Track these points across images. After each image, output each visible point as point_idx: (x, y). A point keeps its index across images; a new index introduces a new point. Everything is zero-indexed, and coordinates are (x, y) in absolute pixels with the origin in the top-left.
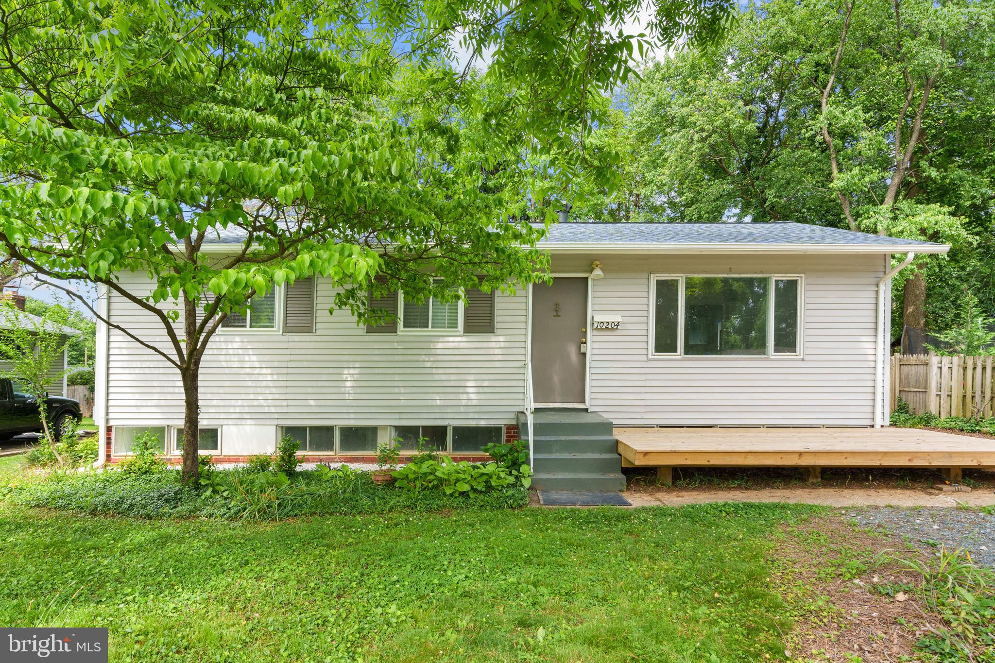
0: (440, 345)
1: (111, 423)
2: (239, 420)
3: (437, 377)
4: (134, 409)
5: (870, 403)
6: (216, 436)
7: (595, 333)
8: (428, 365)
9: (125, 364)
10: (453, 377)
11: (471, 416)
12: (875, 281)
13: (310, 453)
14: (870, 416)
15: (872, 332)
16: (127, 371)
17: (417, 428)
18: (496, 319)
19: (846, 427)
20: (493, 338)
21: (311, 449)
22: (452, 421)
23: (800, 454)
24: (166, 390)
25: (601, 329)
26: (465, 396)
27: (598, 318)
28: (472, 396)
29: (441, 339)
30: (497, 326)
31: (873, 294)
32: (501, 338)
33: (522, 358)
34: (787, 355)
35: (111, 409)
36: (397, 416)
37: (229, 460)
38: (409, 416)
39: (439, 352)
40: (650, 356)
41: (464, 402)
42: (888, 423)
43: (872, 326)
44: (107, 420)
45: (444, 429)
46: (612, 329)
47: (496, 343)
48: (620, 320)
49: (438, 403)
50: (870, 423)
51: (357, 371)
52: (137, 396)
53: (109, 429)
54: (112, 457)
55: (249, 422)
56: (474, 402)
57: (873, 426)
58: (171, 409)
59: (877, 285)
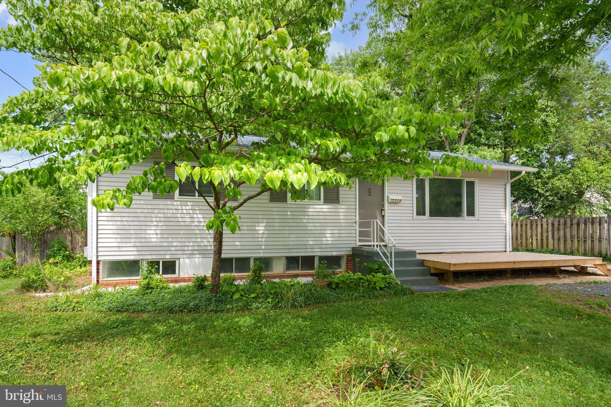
0: (311, 210)
1: (100, 258)
2: (191, 255)
3: (309, 228)
4: (116, 249)
5: (504, 240)
6: (175, 265)
7: (389, 205)
8: (305, 221)
9: (109, 219)
10: (318, 228)
11: (328, 250)
12: (504, 183)
13: (235, 274)
14: (504, 246)
15: (504, 207)
16: (111, 223)
17: (298, 257)
18: (341, 196)
19: (496, 252)
20: (340, 207)
21: (236, 272)
22: (317, 252)
23: (514, 262)
24: (139, 236)
25: (393, 203)
26: (325, 239)
27: (392, 197)
28: (329, 239)
29: (311, 207)
30: (341, 200)
31: (504, 190)
32: (343, 207)
33: (354, 217)
34: (471, 218)
35: (99, 249)
36: (288, 251)
37: (184, 280)
38: (295, 251)
39: (310, 214)
40: (414, 218)
41: (325, 242)
42: (511, 250)
43: (504, 204)
44: (97, 256)
45: (313, 257)
46: (398, 203)
47: (341, 209)
48: (402, 198)
49: (311, 243)
50: (504, 250)
51: (264, 224)
52: (118, 240)
53: (98, 263)
54: (100, 282)
55: (197, 256)
56: (330, 242)
57: (505, 251)
58: (144, 249)
59: (505, 185)
